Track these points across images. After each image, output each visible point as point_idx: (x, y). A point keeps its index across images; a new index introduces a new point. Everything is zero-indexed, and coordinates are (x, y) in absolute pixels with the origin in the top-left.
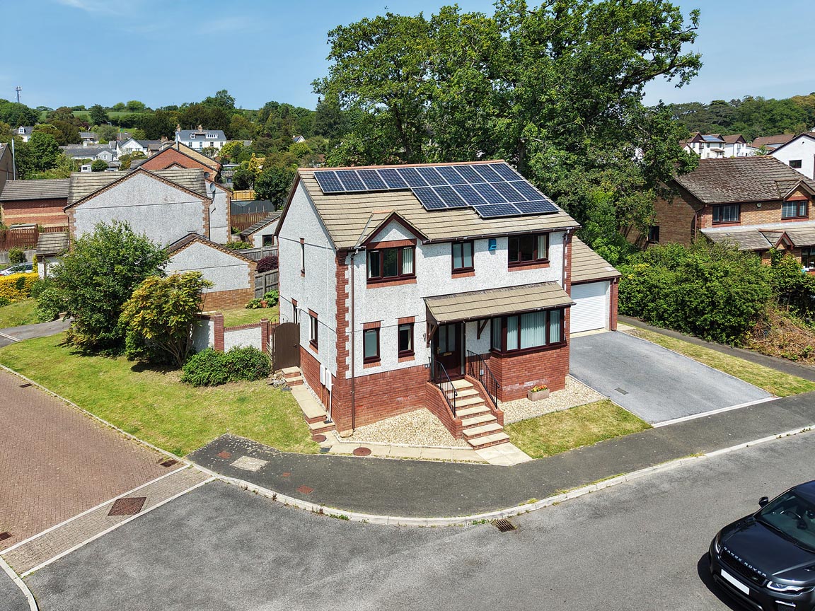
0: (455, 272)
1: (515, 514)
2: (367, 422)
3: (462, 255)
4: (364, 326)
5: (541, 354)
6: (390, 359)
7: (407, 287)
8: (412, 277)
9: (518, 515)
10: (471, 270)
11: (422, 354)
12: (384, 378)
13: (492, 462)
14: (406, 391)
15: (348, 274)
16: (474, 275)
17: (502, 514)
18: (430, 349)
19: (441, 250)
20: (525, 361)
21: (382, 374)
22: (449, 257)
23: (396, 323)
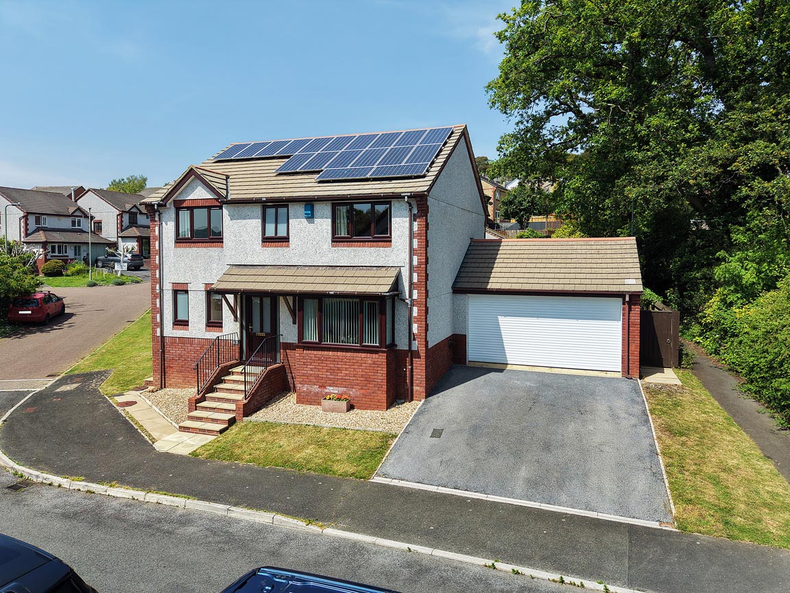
0: (266, 240)
3: (276, 223)
4: (173, 286)
7: (213, 251)
9: (50, 485)
10: (285, 240)
11: (231, 328)
16: (288, 246)
21: (190, 341)
22: (258, 222)
23: (202, 287)
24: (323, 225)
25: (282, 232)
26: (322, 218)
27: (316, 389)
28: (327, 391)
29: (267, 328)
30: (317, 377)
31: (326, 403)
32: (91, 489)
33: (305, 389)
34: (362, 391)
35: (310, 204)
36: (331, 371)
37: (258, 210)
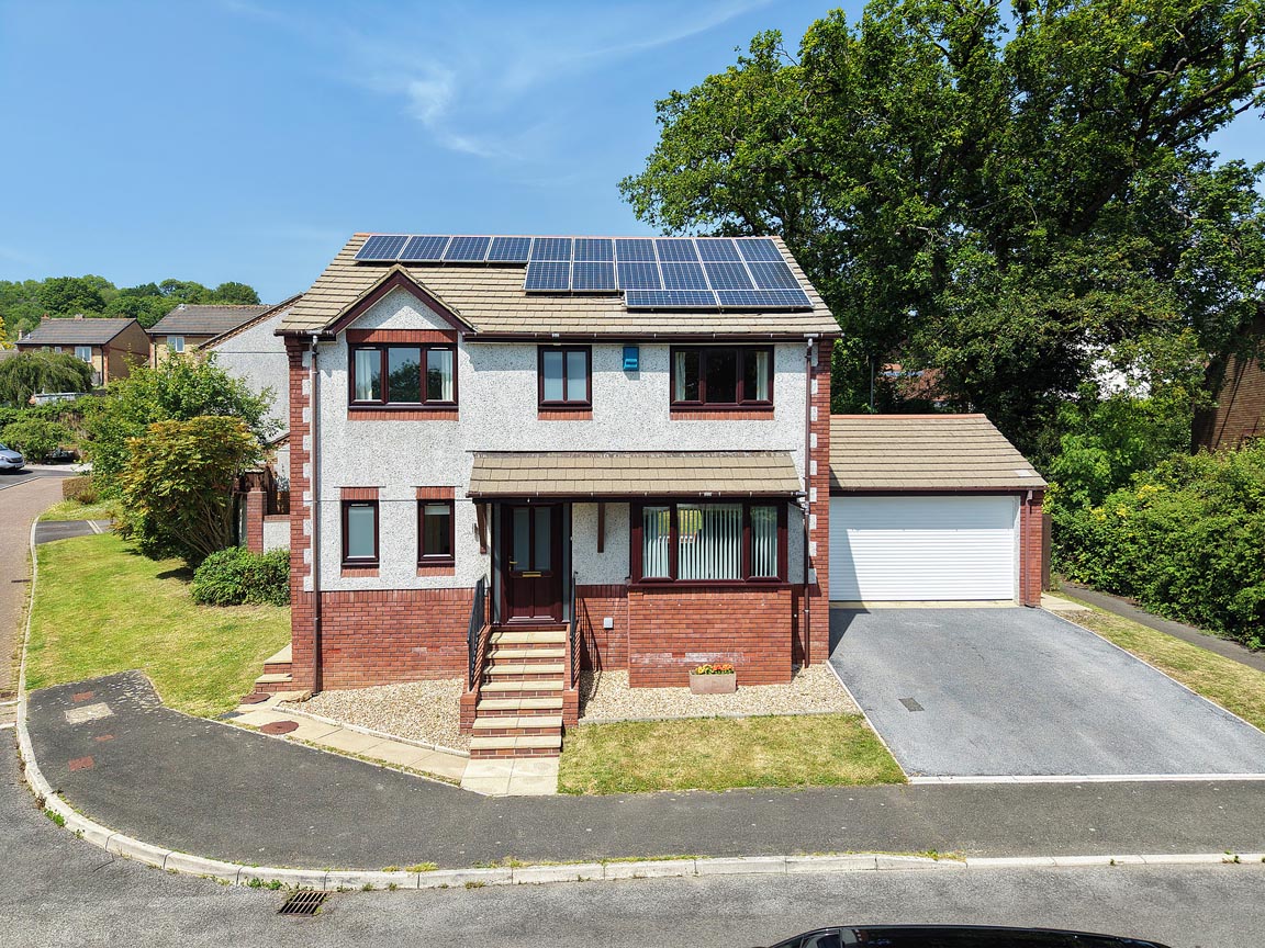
0: (546, 407)
1: (359, 886)
2: (348, 684)
3: (565, 376)
4: (343, 494)
5: (726, 596)
6: (399, 566)
7: (437, 427)
8: (452, 408)
9: (366, 889)
10: (585, 407)
11: (472, 564)
12: (384, 602)
13: (468, 785)
14: (434, 638)
15: (307, 388)
16: (590, 419)
17: (324, 880)
18: (488, 558)
19: (513, 360)
20: (687, 606)
21: (383, 595)
22: (531, 376)
23: (412, 495)
24: (656, 382)
25: (577, 393)
26: (654, 370)
27: (667, 658)
28: (687, 660)
29: (544, 562)
30: (669, 638)
31: (699, 680)
32: (475, 880)
33: (647, 661)
34: (749, 656)
35: (631, 344)
36: (695, 625)
37: (530, 354)
